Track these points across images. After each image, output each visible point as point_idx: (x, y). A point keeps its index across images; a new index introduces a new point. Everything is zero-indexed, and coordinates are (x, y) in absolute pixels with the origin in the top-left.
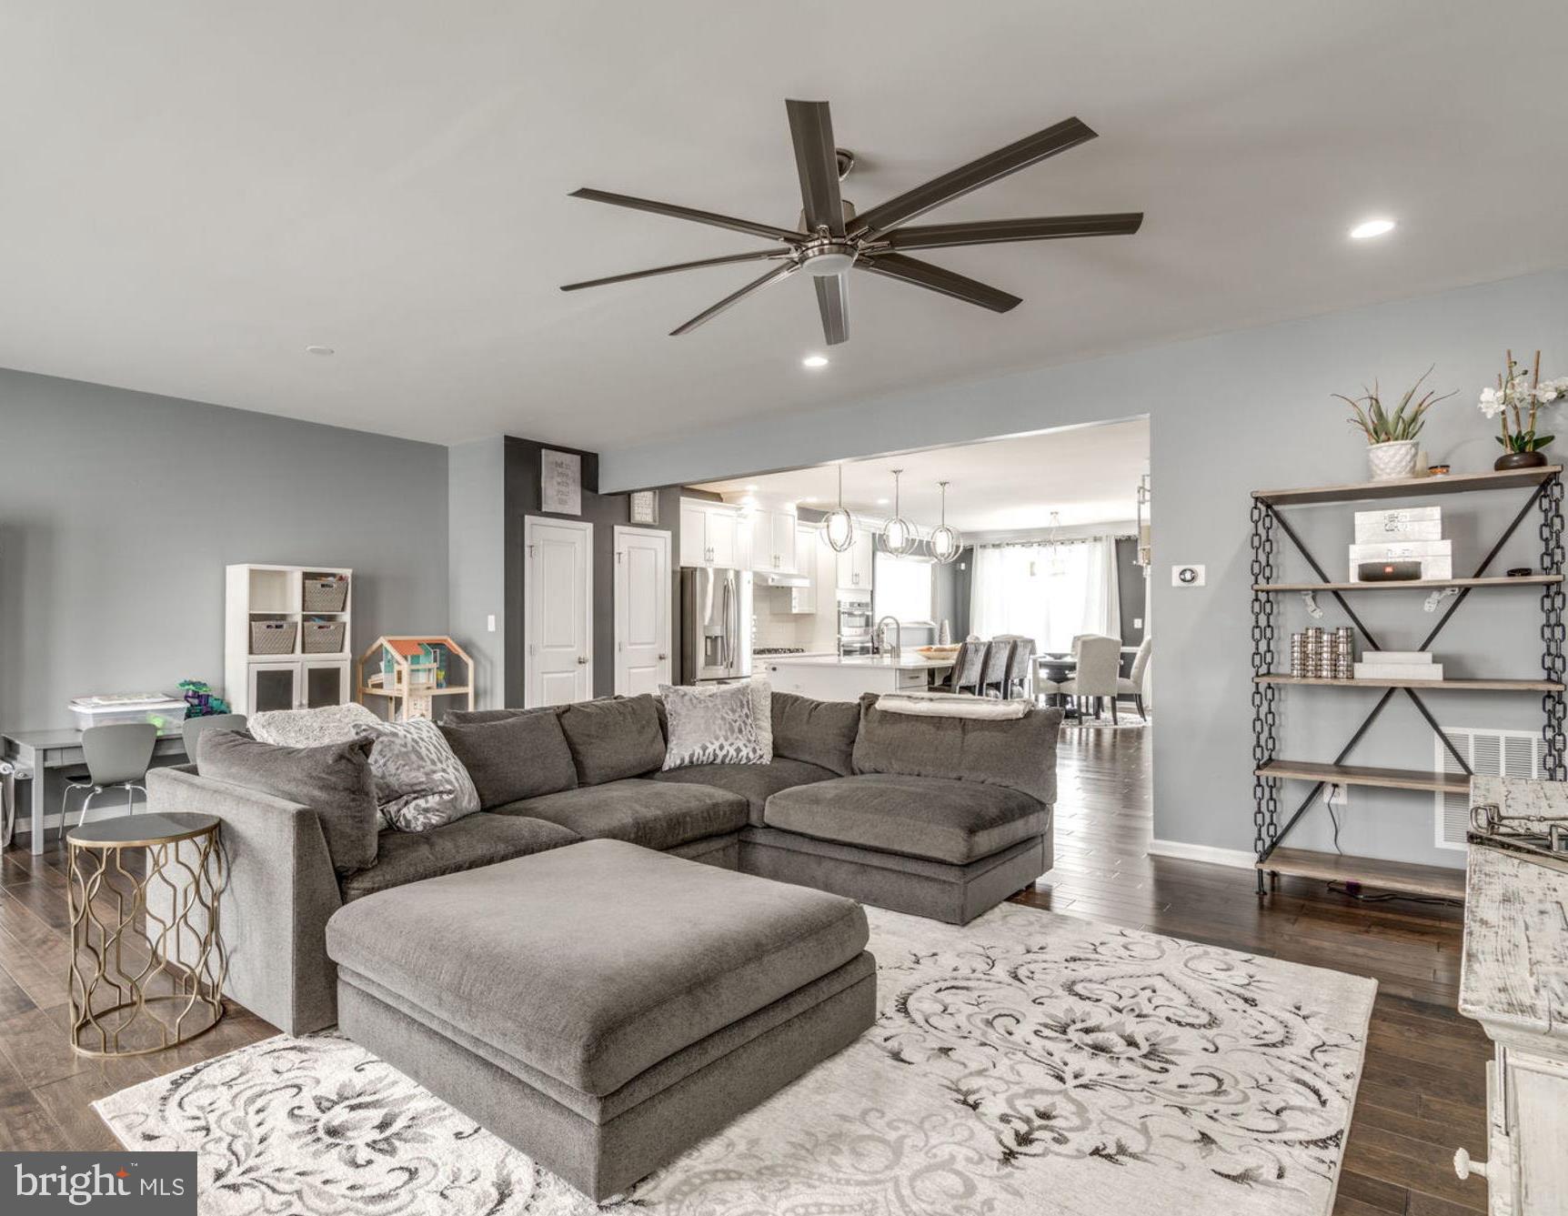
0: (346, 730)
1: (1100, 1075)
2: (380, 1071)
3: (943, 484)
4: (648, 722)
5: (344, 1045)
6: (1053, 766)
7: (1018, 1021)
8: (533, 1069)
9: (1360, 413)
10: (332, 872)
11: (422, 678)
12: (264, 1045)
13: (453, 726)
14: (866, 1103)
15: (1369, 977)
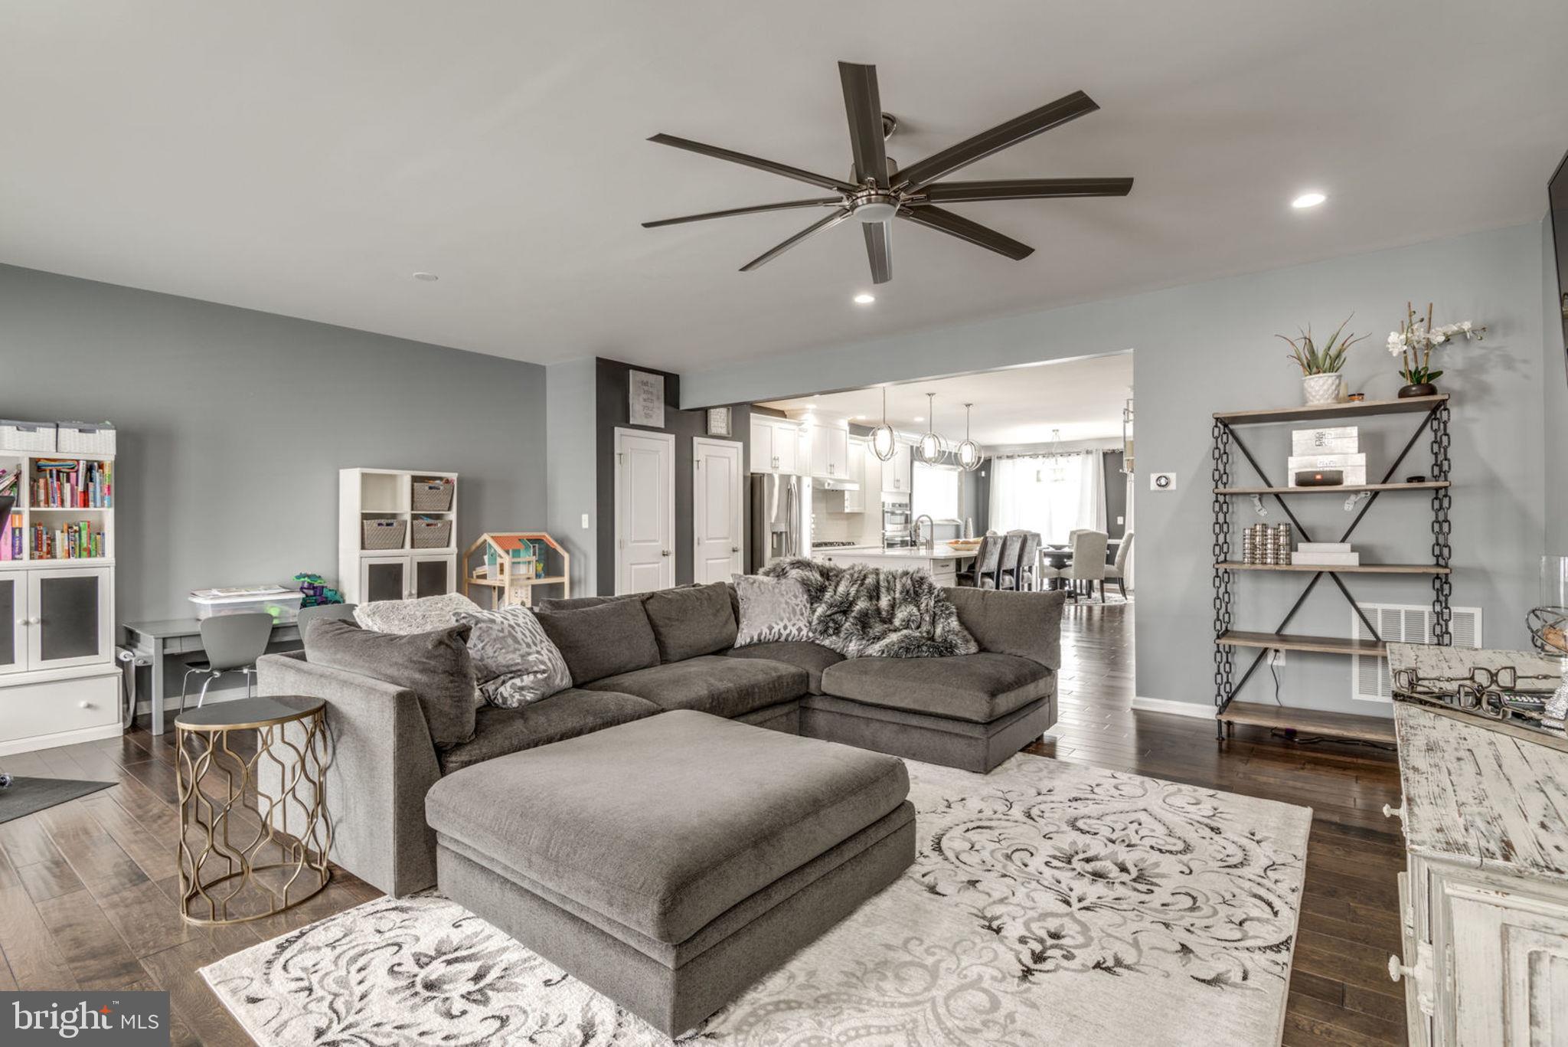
0: (448, 618)
1: (1099, 898)
2: (476, 926)
3: (968, 405)
4: (722, 607)
5: (443, 903)
6: (1057, 639)
7: (1032, 854)
8: (615, 922)
9: (1297, 351)
10: (431, 745)
11: (523, 570)
12: (368, 907)
13: (548, 612)
14: (907, 933)
15: (1305, 806)
